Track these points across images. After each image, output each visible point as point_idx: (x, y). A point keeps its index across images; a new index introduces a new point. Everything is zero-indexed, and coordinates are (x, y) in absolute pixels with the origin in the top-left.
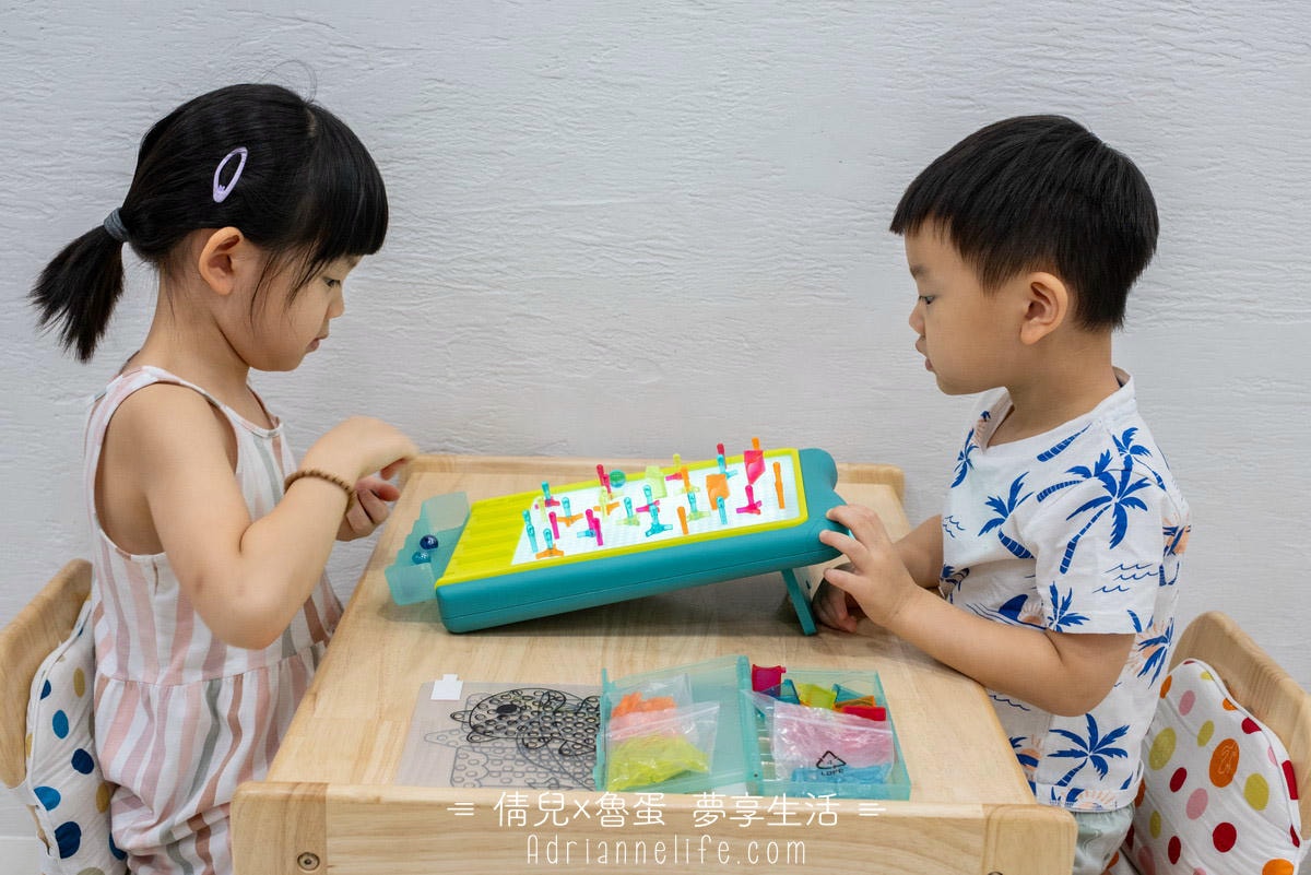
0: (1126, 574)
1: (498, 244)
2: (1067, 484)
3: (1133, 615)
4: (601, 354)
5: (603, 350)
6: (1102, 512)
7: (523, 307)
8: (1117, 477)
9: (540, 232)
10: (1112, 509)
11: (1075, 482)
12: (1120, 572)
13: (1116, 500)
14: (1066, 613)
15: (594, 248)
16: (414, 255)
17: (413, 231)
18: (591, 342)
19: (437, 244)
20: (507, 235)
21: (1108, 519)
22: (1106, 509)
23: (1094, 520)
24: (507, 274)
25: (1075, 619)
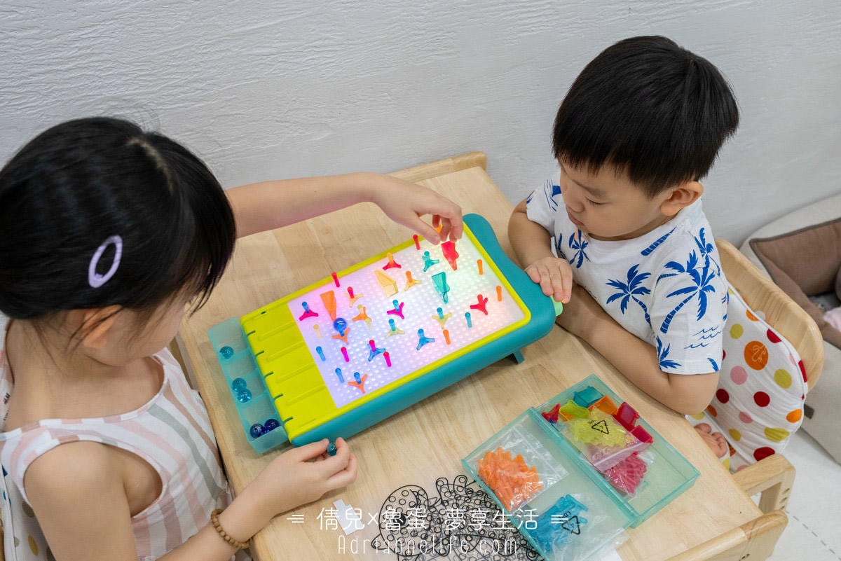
0: (706, 335)
1: (197, 70)
2: (668, 275)
3: (712, 360)
4: (287, 127)
5: (287, 124)
6: (691, 297)
7: (223, 110)
8: (701, 272)
9: (229, 54)
10: (698, 294)
11: (673, 275)
12: (702, 334)
13: (700, 288)
14: (665, 359)
15: (272, 57)
16: (127, 92)
17: (124, 75)
18: (277, 121)
19: (146, 81)
20: (202, 62)
21: (696, 301)
22: (694, 295)
23: (685, 301)
24: (206, 90)
25: (672, 364)
